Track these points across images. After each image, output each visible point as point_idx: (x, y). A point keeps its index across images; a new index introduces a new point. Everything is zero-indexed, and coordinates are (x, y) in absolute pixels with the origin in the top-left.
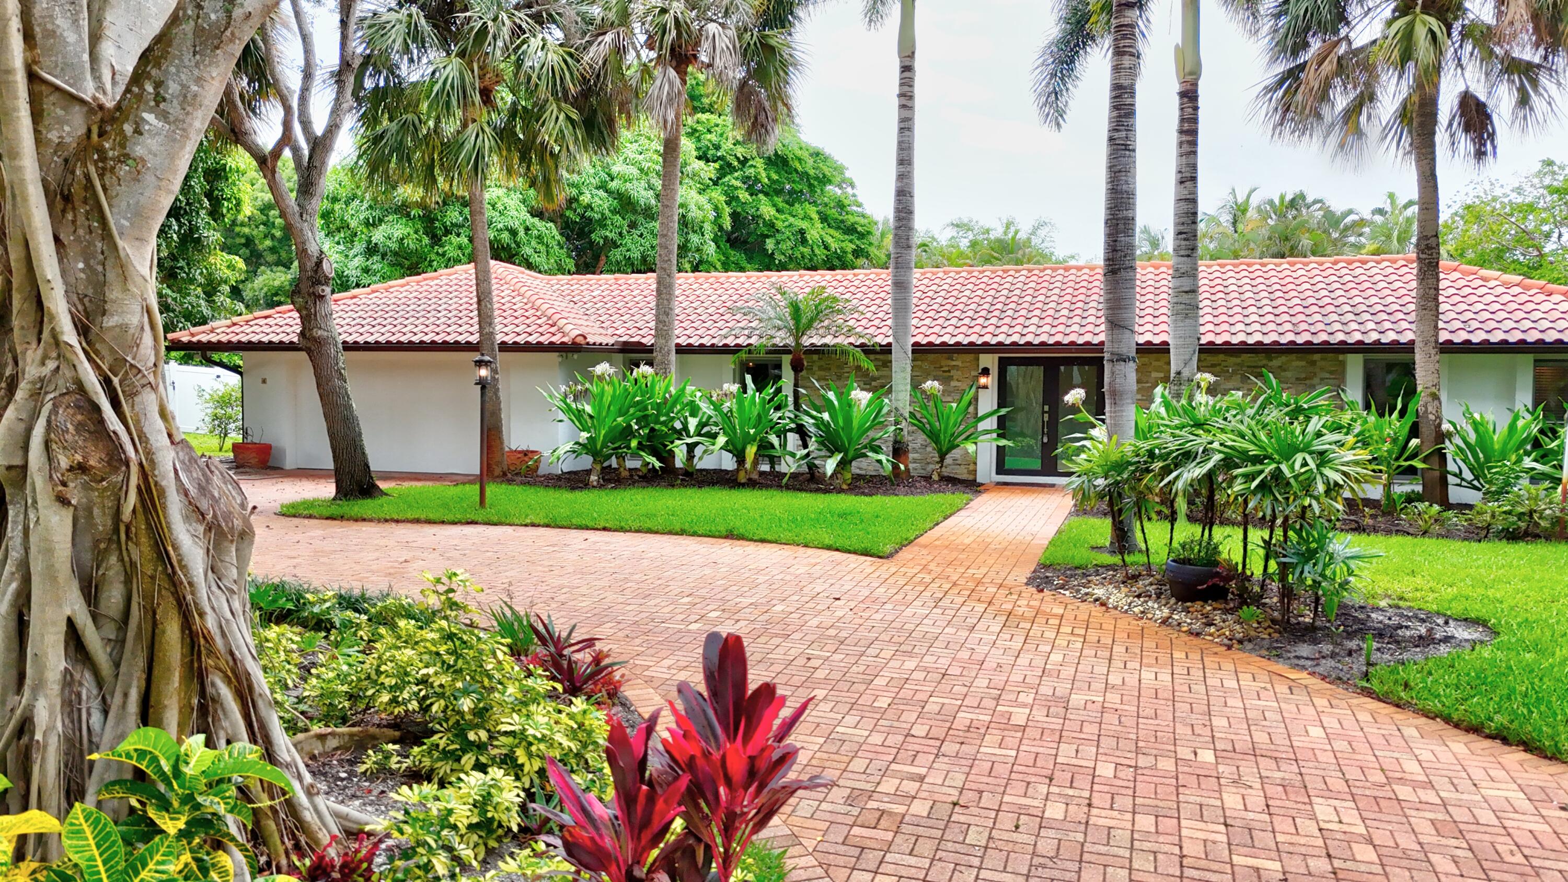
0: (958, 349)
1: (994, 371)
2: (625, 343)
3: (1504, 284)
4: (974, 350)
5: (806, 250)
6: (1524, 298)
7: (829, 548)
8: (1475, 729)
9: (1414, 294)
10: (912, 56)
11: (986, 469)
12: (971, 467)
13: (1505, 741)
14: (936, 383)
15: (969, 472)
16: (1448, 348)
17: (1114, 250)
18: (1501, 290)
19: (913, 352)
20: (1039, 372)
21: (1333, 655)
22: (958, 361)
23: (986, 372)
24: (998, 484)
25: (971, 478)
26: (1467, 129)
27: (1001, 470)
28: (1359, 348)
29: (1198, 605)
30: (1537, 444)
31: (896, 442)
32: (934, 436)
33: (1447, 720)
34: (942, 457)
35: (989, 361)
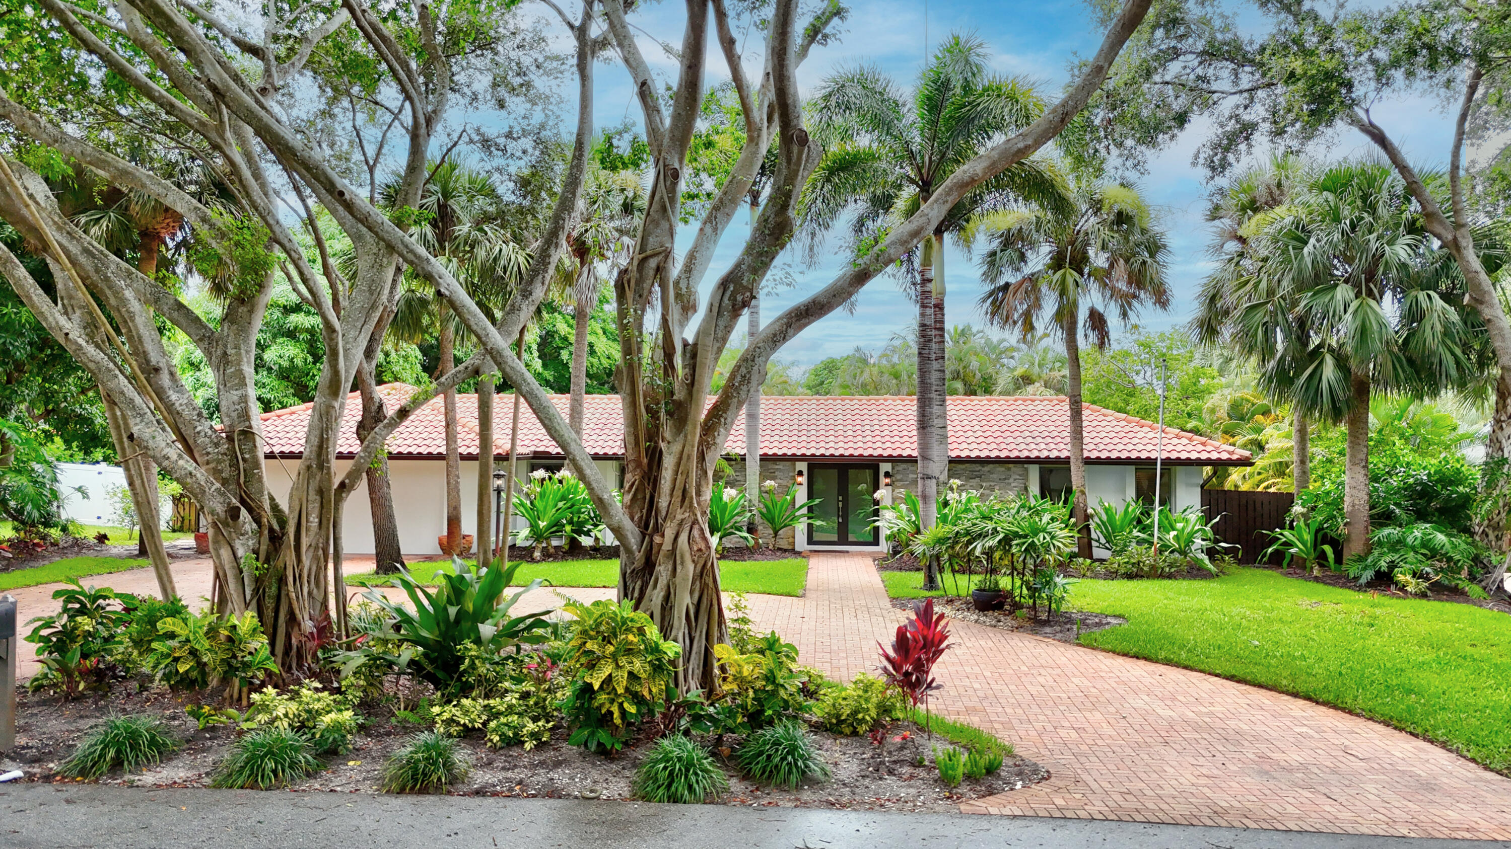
0: (784, 458)
1: (805, 473)
2: (535, 452)
3: (1116, 419)
4: (794, 458)
6: (1127, 429)
8: (1124, 655)
9: (1068, 429)
11: (801, 542)
12: (791, 540)
14: (772, 483)
15: (789, 544)
16: (1088, 462)
17: (924, 416)
18: (1114, 423)
19: (761, 460)
20: (834, 473)
21: (1061, 631)
22: (780, 466)
23: (800, 473)
24: (811, 551)
25: (790, 547)
26: (1094, 330)
27: (810, 541)
28: (1037, 461)
29: (990, 613)
30: (1139, 522)
31: (750, 524)
32: (772, 521)
33: (1114, 652)
34: (776, 533)
35: (803, 466)
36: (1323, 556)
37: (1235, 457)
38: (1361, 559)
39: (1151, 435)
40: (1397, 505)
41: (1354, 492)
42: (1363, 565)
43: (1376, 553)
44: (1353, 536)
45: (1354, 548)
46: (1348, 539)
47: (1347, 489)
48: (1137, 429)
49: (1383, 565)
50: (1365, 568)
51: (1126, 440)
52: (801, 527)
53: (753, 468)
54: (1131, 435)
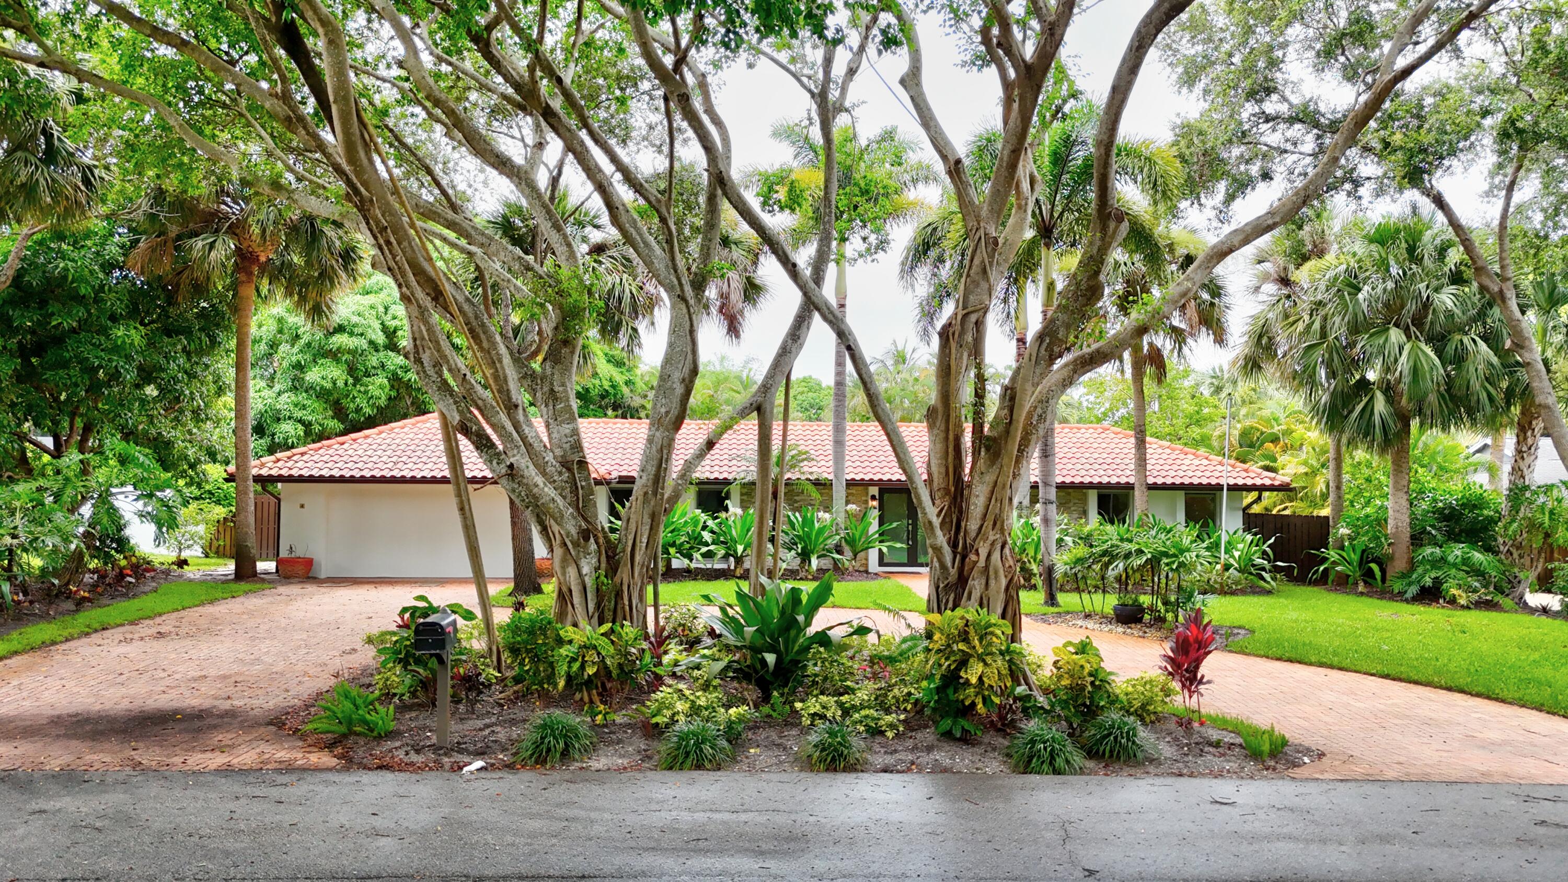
0: (862, 483)
1: (877, 497)
4: (869, 483)
6: (1175, 456)
10: (845, 298)
11: (874, 565)
14: (854, 506)
15: (863, 566)
19: (845, 485)
22: (861, 491)
23: (873, 498)
24: (880, 573)
25: (863, 569)
28: (1098, 486)
29: (1132, 625)
32: (852, 543)
34: (855, 556)
35: (874, 491)
36: (1370, 573)
37: (1277, 483)
38: (1404, 576)
39: (1197, 462)
40: (1433, 526)
41: (1397, 515)
42: (1407, 581)
43: (1420, 570)
44: (1397, 555)
45: (1400, 565)
46: (1391, 558)
47: (1390, 512)
49: (1428, 581)
50: (1410, 584)
51: (1175, 467)
54: (1178, 462)
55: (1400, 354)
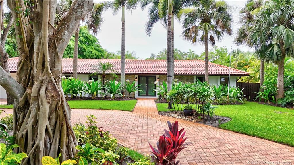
0: (132, 74)
1: (138, 78)
2: (65, 72)
3: (215, 65)
4: (135, 74)
5: (92, 55)
6: (218, 67)
7: (121, 110)
8: (238, 132)
9: (205, 66)
10: (124, 22)
11: (136, 96)
12: (134, 95)
13: (242, 134)
14: (129, 80)
15: (133, 96)
16: (210, 75)
17: (169, 58)
18: (214, 66)
19: (125, 74)
20: (145, 78)
21: (213, 123)
22: (131, 76)
23: (136, 78)
24: (139, 98)
25: (134, 97)
26: (211, 41)
27: (139, 96)
28: (196, 75)
29: (189, 116)
31: (122, 91)
32: (128, 90)
33: (233, 131)
34: (130, 93)
35: (137, 76)
36: (271, 99)
37: (245, 74)
38: (281, 99)
39: (224, 69)
40: (290, 85)
41: (280, 82)
42: (282, 101)
43: (287, 98)
44: (280, 93)
45: (280, 96)
46: (278, 94)
47: (278, 81)
48: (220, 67)
49: (289, 101)
50: (283, 102)
51: (218, 70)
52: (136, 92)
53: (123, 77)
54: (219, 69)
55: (283, 32)
